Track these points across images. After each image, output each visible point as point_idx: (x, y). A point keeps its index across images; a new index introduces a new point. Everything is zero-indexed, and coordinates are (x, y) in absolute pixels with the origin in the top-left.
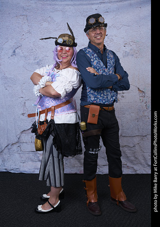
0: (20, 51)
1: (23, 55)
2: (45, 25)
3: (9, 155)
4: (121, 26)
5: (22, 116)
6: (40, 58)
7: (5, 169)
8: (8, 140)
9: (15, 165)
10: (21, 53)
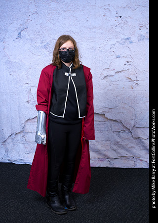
0: (26, 33)
1: (29, 38)
2: (54, 5)
3: (12, 145)
4: (137, 6)
5: (27, 104)
6: (48, 41)
7: (9, 160)
8: (12, 129)
9: (19, 156)
10: (27, 35)
